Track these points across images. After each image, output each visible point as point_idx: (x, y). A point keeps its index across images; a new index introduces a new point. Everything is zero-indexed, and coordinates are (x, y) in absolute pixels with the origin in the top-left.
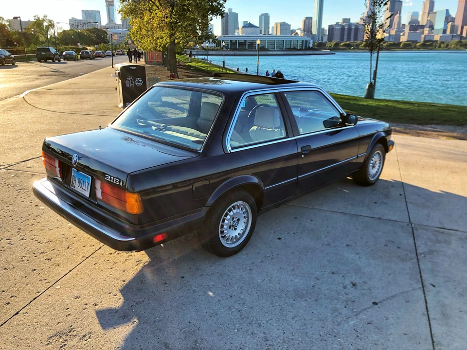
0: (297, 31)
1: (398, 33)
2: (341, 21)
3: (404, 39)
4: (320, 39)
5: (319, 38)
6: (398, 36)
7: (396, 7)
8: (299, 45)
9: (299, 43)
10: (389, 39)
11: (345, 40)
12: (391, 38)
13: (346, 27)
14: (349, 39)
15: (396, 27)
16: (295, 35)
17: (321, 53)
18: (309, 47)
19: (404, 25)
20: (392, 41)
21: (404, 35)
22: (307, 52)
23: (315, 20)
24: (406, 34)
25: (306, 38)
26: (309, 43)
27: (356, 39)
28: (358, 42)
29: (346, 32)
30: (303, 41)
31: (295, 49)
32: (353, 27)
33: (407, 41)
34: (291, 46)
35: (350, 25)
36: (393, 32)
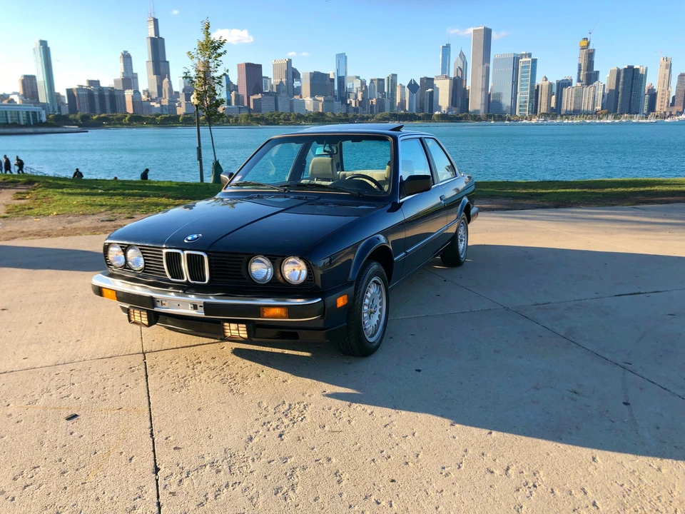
0: (11, 97)
1: (172, 103)
2: (85, 84)
3: (181, 111)
4: (56, 109)
5: (53, 107)
6: (172, 107)
7: (162, 69)
8: (21, 119)
9: (21, 115)
10: (162, 111)
11: (98, 112)
12: (164, 110)
13: (96, 93)
14: (104, 111)
15: (167, 95)
16: (8, 102)
17: (65, 130)
18: (41, 121)
19: (177, 93)
20: (166, 114)
21: (180, 106)
22: (40, 130)
23: (41, 79)
24: (183, 105)
25: (32, 108)
26: (40, 116)
27: (114, 109)
28: (119, 115)
29: (97, 100)
30: (27, 112)
31: (16, 125)
32: (107, 94)
33: (185, 114)
34: (7, 120)
35: (101, 90)
36: (165, 102)
